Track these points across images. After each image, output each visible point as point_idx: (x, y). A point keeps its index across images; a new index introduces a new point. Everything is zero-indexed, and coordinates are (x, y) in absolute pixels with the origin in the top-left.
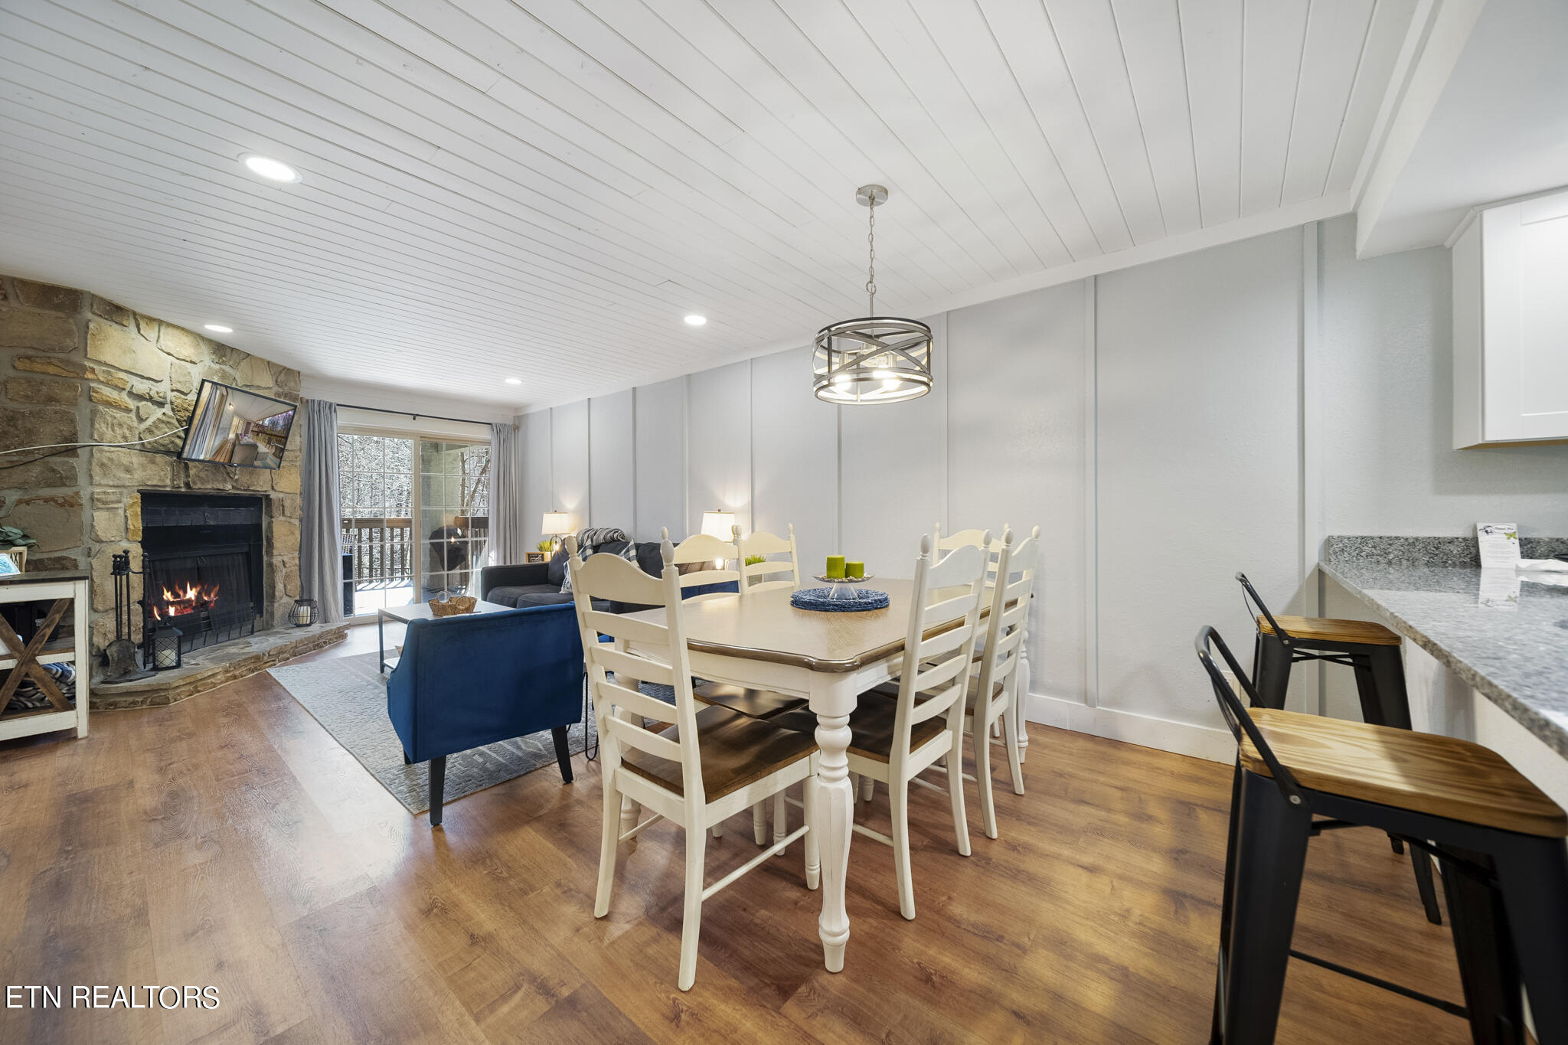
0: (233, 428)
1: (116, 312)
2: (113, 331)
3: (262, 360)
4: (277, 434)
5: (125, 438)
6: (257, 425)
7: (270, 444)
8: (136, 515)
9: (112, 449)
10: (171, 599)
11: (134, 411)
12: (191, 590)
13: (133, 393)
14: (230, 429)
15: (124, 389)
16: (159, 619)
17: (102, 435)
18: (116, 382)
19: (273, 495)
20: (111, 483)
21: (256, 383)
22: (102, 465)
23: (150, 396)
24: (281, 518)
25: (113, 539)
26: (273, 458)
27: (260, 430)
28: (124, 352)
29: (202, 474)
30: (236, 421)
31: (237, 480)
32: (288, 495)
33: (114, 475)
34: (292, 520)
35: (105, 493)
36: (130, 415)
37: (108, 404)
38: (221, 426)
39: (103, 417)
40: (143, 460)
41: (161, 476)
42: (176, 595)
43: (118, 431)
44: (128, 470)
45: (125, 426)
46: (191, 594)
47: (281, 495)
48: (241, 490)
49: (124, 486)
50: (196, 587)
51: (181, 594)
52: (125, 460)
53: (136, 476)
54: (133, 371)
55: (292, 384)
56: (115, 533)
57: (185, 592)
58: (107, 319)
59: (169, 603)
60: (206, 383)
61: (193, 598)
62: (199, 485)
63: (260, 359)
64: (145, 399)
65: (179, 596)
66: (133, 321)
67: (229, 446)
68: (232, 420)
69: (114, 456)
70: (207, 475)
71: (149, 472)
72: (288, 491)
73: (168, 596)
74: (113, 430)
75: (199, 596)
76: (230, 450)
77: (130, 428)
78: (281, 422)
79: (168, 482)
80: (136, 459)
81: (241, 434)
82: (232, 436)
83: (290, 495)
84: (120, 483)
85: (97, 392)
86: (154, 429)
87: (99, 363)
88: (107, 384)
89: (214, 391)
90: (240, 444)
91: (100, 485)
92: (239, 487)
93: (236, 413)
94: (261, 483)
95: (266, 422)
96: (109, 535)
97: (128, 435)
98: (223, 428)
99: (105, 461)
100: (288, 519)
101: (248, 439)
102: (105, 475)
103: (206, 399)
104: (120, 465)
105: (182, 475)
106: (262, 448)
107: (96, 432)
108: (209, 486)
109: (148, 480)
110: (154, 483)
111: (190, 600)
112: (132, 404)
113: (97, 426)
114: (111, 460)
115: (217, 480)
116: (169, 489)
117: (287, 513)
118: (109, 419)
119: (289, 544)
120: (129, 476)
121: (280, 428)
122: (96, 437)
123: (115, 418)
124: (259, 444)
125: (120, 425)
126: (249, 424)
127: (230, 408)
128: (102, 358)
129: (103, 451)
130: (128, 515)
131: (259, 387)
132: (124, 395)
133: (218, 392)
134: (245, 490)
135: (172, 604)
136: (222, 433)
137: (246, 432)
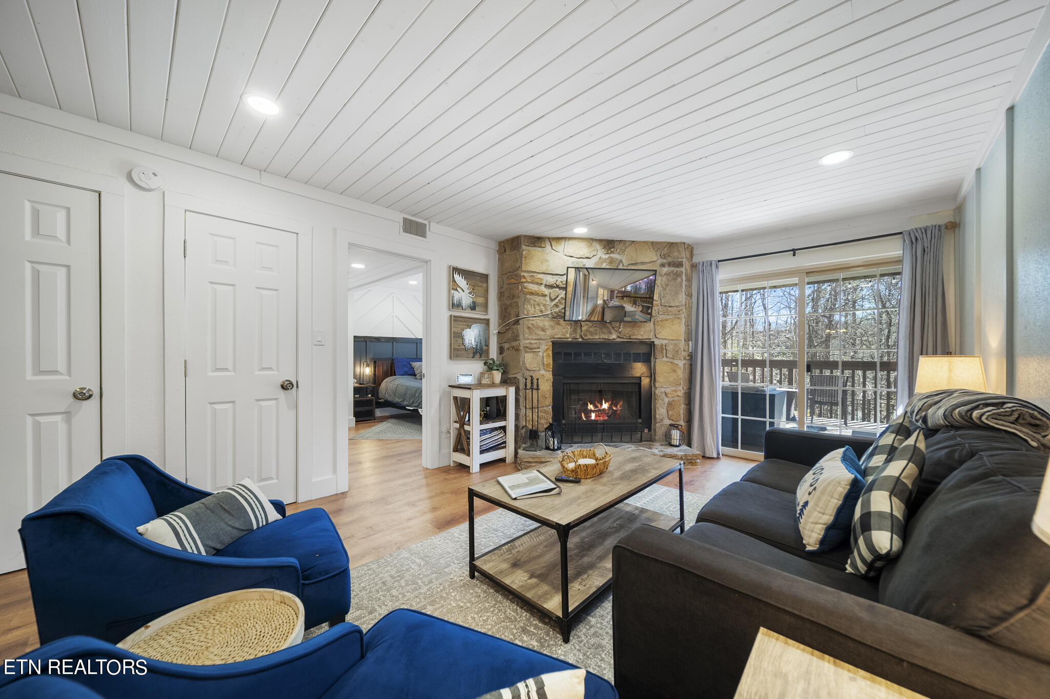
0: (600, 296)
1: (537, 241)
2: (536, 252)
3: (646, 243)
4: (642, 296)
5: (541, 311)
6: (619, 292)
7: (636, 304)
8: (548, 355)
9: (534, 318)
10: (593, 409)
11: (548, 295)
12: (605, 403)
13: (547, 285)
14: (597, 297)
15: (542, 284)
16: (585, 419)
17: (528, 311)
18: (537, 280)
19: (657, 342)
20: (534, 338)
21: (640, 261)
22: (529, 328)
23: (556, 285)
24: (665, 359)
25: (535, 369)
26: (642, 315)
27: (624, 295)
28: (542, 263)
29: (591, 330)
30: (601, 291)
31: (620, 332)
32: (671, 341)
33: (536, 333)
34: (675, 362)
35: (530, 343)
36: (546, 298)
37: (532, 294)
38: (589, 296)
39: (529, 301)
40: (552, 323)
41: (564, 333)
42: (595, 406)
43: (537, 308)
44: (543, 330)
45: (542, 305)
46: (605, 406)
47: (664, 342)
48: (624, 338)
49: (541, 339)
50: (608, 402)
51: (599, 406)
52: (541, 324)
53: (548, 333)
54: (547, 272)
55: (676, 254)
56: (536, 365)
57: (601, 404)
58: (532, 247)
59: (591, 411)
60: (569, 269)
61: (607, 408)
62: (589, 337)
63: (644, 242)
64: (554, 287)
65: (597, 407)
66: (549, 243)
67: (599, 309)
68: (598, 291)
69: (534, 322)
70: (595, 330)
71: (556, 330)
72: (671, 338)
73: (591, 407)
74: (535, 308)
75: (610, 408)
76: (601, 311)
77: (544, 305)
78: (643, 287)
79: (568, 335)
80: (547, 323)
81: (607, 300)
82: (600, 302)
83: (674, 341)
84: (539, 337)
85: (526, 288)
86: (559, 304)
87: (528, 272)
88: (532, 283)
89: (578, 273)
90: (608, 307)
91: (528, 339)
92: (622, 336)
93: (599, 286)
94: (642, 333)
95: (629, 288)
96: (532, 367)
97: (543, 309)
98: (591, 298)
99: (530, 325)
100: (672, 360)
101: (615, 302)
102: (530, 333)
103: (573, 280)
104: (538, 327)
105: (579, 331)
106: (629, 308)
107: (525, 310)
108: (597, 337)
109: (556, 335)
110: (559, 336)
111: (604, 410)
112: (547, 291)
113: (526, 306)
114: (532, 324)
115: (603, 333)
116: (570, 340)
117: (670, 355)
118: (533, 302)
119: (671, 379)
120: (544, 333)
121: (643, 292)
122: (525, 313)
123: (535, 301)
124: (624, 305)
125: (539, 305)
126: (612, 292)
127: (593, 283)
128: (529, 269)
129: (529, 320)
130: (544, 355)
131: (643, 263)
132: (543, 288)
133: (581, 273)
134: (627, 339)
135: (594, 411)
136: (592, 301)
137: (612, 298)
